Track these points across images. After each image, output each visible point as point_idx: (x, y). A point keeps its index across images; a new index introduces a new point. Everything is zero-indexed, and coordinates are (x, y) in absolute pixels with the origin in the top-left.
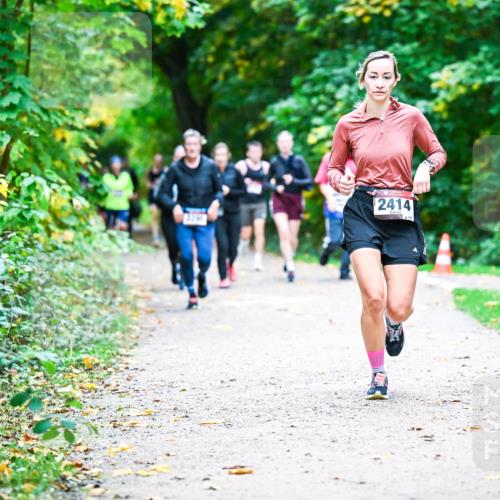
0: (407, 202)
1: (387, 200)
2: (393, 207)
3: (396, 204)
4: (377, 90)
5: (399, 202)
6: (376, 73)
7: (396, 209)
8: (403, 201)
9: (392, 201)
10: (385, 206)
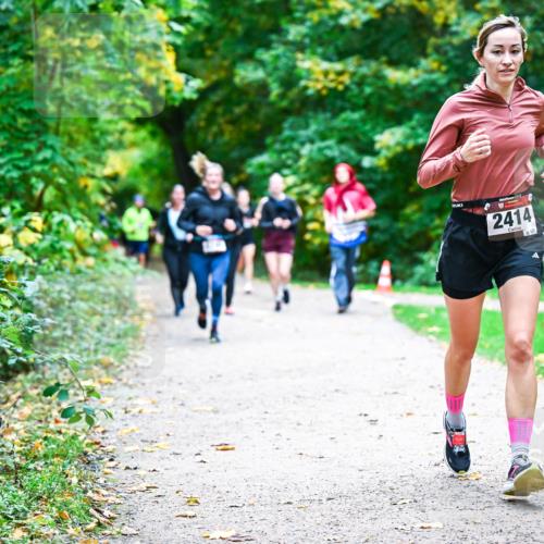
0: (527, 210)
1: (504, 214)
2: (511, 223)
3: (514, 218)
4: (502, 68)
5: (517, 213)
6: (501, 46)
7: (515, 224)
8: (522, 210)
9: (509, 214)
10: (502, 223)
